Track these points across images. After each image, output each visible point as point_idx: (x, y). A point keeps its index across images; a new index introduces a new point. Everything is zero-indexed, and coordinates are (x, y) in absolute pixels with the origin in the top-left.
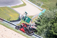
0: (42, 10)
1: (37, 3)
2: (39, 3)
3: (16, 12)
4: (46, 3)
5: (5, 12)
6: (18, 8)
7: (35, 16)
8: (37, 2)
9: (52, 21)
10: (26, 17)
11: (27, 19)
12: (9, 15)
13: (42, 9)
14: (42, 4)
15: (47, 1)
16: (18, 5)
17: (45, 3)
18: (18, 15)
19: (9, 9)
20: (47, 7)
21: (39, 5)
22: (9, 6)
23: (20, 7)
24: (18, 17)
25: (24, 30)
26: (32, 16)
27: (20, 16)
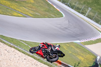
5: (70, 52)
6: (94, 45)
12: (78, 56)
16: (94, 39)
22: (78, 41)
24: (94, 61)
25: (42, 54)
27: (98, 60)
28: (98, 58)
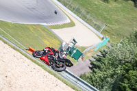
0: (103, 38)
1: (95, 25)
2: (98, 23)
3: (56, 37)
4: (111, 26)
6: (60, 29)
7: (89, 49)
8: (95, 23)
9: (126, 66)
10: (73, 48)
11: (75, 51)
12: (43, 40)
13: (102, 36)
14: (104, 27)
15: (113, 23)
16: (60, 23)
17: (108, 25)
18: (59, 42)
19: (44, 29)
20: (113, 35)
21: (98, 28)
22: (45, 24)
23: (63, 29)
24: (60, 46)
25: (48, 61)
26: (84, 48)
27: (63, 46)
28: (64, 44)
